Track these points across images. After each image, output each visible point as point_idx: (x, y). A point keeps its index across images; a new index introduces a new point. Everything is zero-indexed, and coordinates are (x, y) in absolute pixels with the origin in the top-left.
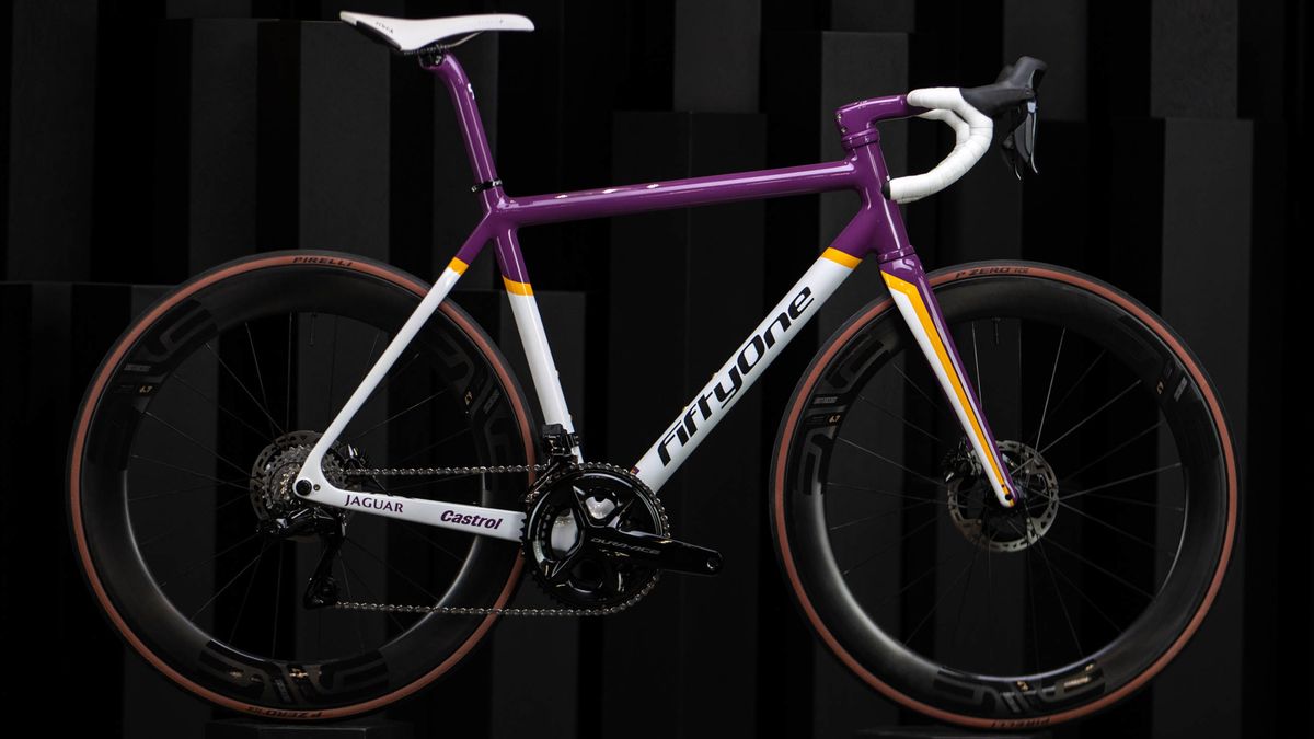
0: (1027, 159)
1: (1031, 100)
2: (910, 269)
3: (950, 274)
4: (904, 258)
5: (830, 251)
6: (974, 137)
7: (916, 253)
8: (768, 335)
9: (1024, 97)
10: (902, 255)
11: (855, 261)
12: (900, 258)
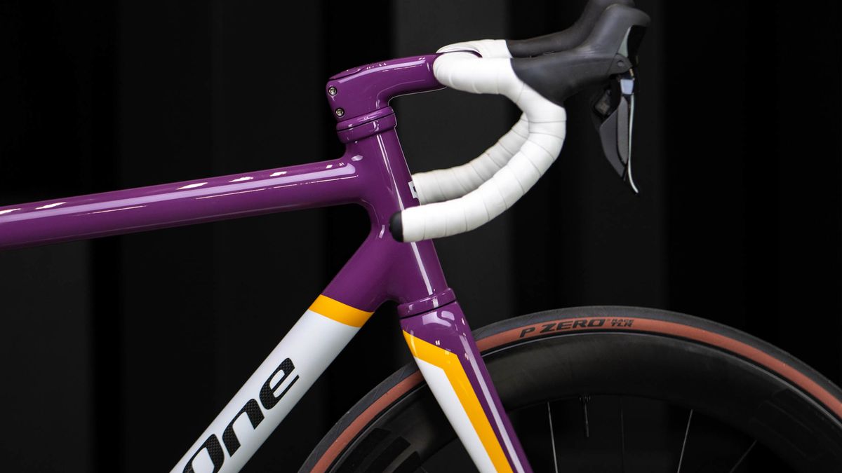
0: (620, 171)
1: (626, 76)
2: (449, 325)
3: (511, 331)
4: (439, 310)
5: (322, 300)
6: (534, 137)
7: (457, 299)
8: (230, 435)
9: (614, 71)
10: (436, 303)
11: (363, 316)
12: (433, 309)
